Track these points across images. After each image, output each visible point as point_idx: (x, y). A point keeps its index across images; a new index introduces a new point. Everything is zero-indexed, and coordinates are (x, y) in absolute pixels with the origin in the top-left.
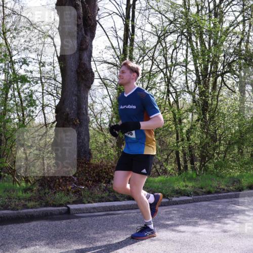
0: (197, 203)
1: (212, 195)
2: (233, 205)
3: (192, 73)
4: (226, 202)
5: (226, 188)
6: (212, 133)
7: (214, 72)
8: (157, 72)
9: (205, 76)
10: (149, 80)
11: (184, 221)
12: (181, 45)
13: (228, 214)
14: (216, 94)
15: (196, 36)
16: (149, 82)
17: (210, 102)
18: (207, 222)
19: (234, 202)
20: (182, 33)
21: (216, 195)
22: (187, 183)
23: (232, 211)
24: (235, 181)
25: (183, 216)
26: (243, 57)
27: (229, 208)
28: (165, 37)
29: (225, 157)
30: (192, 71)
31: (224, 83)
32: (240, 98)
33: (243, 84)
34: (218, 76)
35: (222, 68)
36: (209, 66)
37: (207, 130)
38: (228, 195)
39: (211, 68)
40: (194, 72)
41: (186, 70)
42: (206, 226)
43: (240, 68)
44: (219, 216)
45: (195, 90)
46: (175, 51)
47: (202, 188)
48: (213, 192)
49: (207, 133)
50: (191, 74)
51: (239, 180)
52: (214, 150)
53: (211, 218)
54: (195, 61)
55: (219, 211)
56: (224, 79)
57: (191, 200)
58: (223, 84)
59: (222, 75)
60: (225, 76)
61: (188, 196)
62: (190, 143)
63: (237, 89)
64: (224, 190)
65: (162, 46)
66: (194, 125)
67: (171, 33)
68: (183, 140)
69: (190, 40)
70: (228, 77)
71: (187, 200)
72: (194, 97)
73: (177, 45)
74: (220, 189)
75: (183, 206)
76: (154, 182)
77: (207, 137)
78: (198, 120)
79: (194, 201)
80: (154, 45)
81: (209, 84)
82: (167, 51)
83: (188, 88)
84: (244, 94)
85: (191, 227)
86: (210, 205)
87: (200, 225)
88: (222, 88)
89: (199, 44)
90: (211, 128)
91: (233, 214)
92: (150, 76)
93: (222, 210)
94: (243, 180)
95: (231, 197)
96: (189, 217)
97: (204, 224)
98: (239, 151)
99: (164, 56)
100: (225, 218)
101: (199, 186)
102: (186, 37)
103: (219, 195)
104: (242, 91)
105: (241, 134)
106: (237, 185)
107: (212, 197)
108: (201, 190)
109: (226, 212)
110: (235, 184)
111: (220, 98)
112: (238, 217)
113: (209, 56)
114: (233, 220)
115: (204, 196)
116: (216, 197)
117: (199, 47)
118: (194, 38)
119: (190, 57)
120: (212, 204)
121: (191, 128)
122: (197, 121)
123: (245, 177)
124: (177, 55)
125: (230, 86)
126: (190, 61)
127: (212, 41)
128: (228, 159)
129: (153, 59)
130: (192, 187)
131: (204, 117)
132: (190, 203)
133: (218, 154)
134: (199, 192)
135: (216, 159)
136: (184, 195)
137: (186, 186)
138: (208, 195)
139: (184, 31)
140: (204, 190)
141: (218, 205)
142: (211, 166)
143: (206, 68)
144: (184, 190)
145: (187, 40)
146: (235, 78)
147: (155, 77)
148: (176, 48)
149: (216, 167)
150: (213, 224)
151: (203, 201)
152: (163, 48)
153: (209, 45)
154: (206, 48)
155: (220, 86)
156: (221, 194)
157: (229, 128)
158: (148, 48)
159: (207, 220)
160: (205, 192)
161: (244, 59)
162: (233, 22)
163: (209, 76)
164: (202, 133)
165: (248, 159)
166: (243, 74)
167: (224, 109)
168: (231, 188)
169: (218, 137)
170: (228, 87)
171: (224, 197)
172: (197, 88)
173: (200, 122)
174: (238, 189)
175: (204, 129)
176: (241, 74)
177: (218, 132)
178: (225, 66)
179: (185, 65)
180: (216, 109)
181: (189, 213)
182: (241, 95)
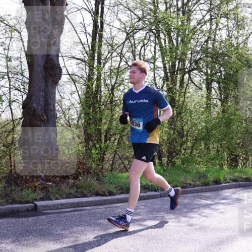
0: (164, 198)
2: (199, 200)
3: (160, 69)
4: (193, 197)
5: (192, 183)
6: (179, 130)
7: (181, 70)
8: (125, 68)
9: (172, 73)
10: (117, 77)
11: (151, 216)
12: (150, 42)
13: (194, 208)
14: (183, 90)
15: (164, 34)
16: (117, 79)
17: (177, 98)
18: (173, 216)
19: (200, 197)
20: (151, 30)
23: (198, 205)
24: (201, 176)
25: (150, 211)
26: (209, 55)
27: (195, 202)
28: (133, 34)
29: (192, 152)
31: (192, 81)
32: (207, 94)
33: (210, 81)
34: (186, 74)
35: (189, 65)
36: (177, 63)
37: (175, 126)
38: (194, 190)
39: (179, 65)
40: (163, 69)
41: (154, 67)
42: (172, 220)
43: (207, 66)
44: (185, 211)
45: (163, 86)
46: (143, 48)
49: (174, 129)
50: (159, 71)
51: (205, 175)
52: (181, 145)
53: (178, 212)
54: (163, 58)
55: (185, 205)
56: (191, 76)
57: (158, 195)
58: (190, 81)
59: (189, 72)
60: (192, 73)
61: (156, 191)
63: (204, 86)
64: (190, 184)
65: (131, 43)
67: (140, 30)
69: (158, 37)
70: (195, 75)
71: (156, 195)
73: (146, 42)
74: (187, 184)
75: (150, 201)
76: (122, 178)
77: (174, 133)
79: (161, 196)
80: (123, 41)
81: (176, 81)
82: (135, 47)
83: (156, 84)
84: (211, 91)
88: (189, 85)
89: (167, 41)
90: (179, 123)
91: (199, 208)
92: (118, 72)
93: (189, 204)
94: (209, 175)
95: (197, 191)
96: (157, 212)
98: (205, 147)
99: (132, 53)
100: (191, 212)
102: (155, 34)
103: (186, 189)
104: (209, 88)
105: (207, 130)
106: (203, 180)
109: (192, 207)
110: (201, 179)
111: (187, 95)
112: (204, 211)
113: (177, 53)
114: (199, 214)
117: (167, 45)
118: (162, 36)
119: (158, 54)
123: (210, 172)
124: (145, 52)
125: (196, 83)
126: (158, 58)
127: (179, 39)
128: (195, 155)
129: (121, 55)
132: (157, 198)
133: (185, 150)
135: (183, 154)
136: (152, 191)
139: (152, 28)
141: (185, 199)
142: (178, 162)
143: (174, 66)
144: (151, 185)
145: (155, 37)
146: (202, 75)
147: (123, 73)
148: (144, 45)
149: (183, 162)
150: (179, 218)
152: (132, 45)
153: (177, 43)
154: (174, 45)
155: (187, 83)
156: (188, 189)
157: (196, 124)
158: (116, 44)
159: (174, 214)
161: (210, 57)
162: (200, 21)
163: (177, 73)
164: (170, 129)
165: (214, 154)
166: (209, 71)
167: (191, 105)
168: (197, 183)
169: (185, 133)
170: (194, 84)
171: (191, 192)
172: (165, 85)
174: (204, 183)
175: (171, 125)
176: (208, 72)
177: (186, 128)
178: (192, 63)
179: (153, 61)
180: (183, 106)
181: (156, 208)
182: (208, 92)
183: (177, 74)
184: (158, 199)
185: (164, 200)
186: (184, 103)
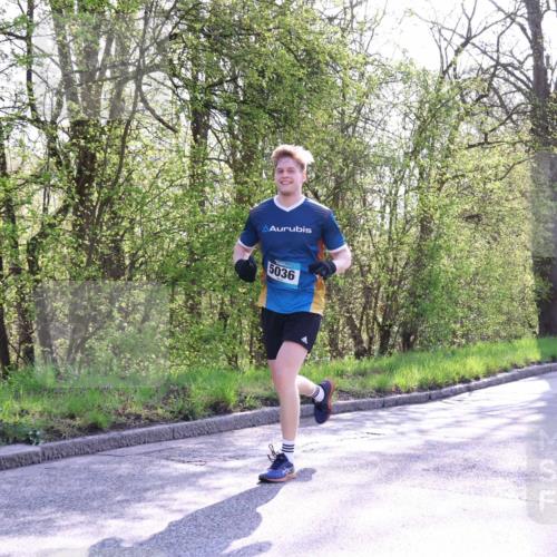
0: (56, 464)
1: (103, 436)
2: (164, 462)
4: (146, 454)
5: (144, 413)
6: (106, 252)
7: (113, 66)
9: (89, 76)
11: (10, 521)
13: (147, 490)
14: (120, 131)
17: (100, 156)
18: (82, 518)
19: (166, 454)
21: (114, 434)
22: (26, 405)
23: (161, 478)
24: (172, 392)
25: (8, 506)
26: (198, 26)
27: (152, 470)
30: (49, 56)
31: (144, 101)
32: (193, 147)
33: (199, 108)
34: (127, 80)
35: (137, 53)
36: (103, 42)
37: (92, 240)
38: (150, 434)
39: (107, 51)
40: (57, 59)
41: (29, 51)
42: (77, 531)
43: (193, 59)
44: (119, 498)
45: (55, 116)
47: (72, 417)
48: (105, 425)
49: (90, 250)
50: (40, 65)
51: (183, 388)
53: (95, 504)
54: (59, 27)
55: (120, 482)
56: (144, 88)
57: (37, 454)
58: (141, 105)
60: (145, 79)
61: (28, 442)
62: (37, 281)
63: (185, 125)
64: (138, 417)
66: (52, 226)
68: (16, 270)
70: (154, 84)
71: (29, 454)
72: (52, 138)
74: (128, 416)
77: (90, 263)
78: (64, 210)
79: (46, 457)
81: (98, 101)
83: (33, 109)
84: (205, 136)
85: (32, 539)
86: (95, 467)
87: (59, 528)
88: (138, 115)
90: (105, 233)
91: (162, 487)
93: (132, 477)
94: (193, 387)
95: (158, 438)
96: (29, 507)
97: (73, 525)
98: (186, 302)
100: (139, 501)
101: (65, 409)
103: (125, 433)
104: (199, 129)
105: (192, 253)
106: (176, 404)
107: (104, 441)
108: (68, 421)
109: (140, 485)
110: (172, 399)
111: (133, 145)
112: (176, 495)
114: (162, 506)
115: (76, 440)
116: (114, 439)
119: (42, 9)
120: (102, 463)
121: (42, 234)
122: (60, 211)
123: (200, 380)
125: (159, 112)
126: (38, 24)
130: (41, 414)
131: (82, 202)
132: (33, 463)
134: (61, 428)
136: (16, 441)
137: (23, 413)
138: (90, 437)
140: (78, 422)
141: (119, 463)
143: (90, 53)
144: (15, 425)
146: (177, 87)
150: (99, 522)
151: (76, 455)
155: (131, 108)
156: (130, 432)
157: (157, 235)
159: (83, 512)
160: (80, 429)
161: (202, 30)
163: (102, 73)
164: (76, 249)
165: (211, 326)
166: (202, 77)
167: (142, 176)
168: (160, 411)
169: (127, 262)
170: (153, 112)
171: (140, 440)
172: (64, 112)
173: (70, 214)
174: (180, 413)
175: (82, 238)
176: (195, 78)
177: (126, 247)
178: (147, 49)
179: (24, 33)
180: (118, 177)
181: (27, 494)
182: (196, 140)
183: (102, 79)
184: (36, 467)
185: (55, 468)
186: (119, 171)
